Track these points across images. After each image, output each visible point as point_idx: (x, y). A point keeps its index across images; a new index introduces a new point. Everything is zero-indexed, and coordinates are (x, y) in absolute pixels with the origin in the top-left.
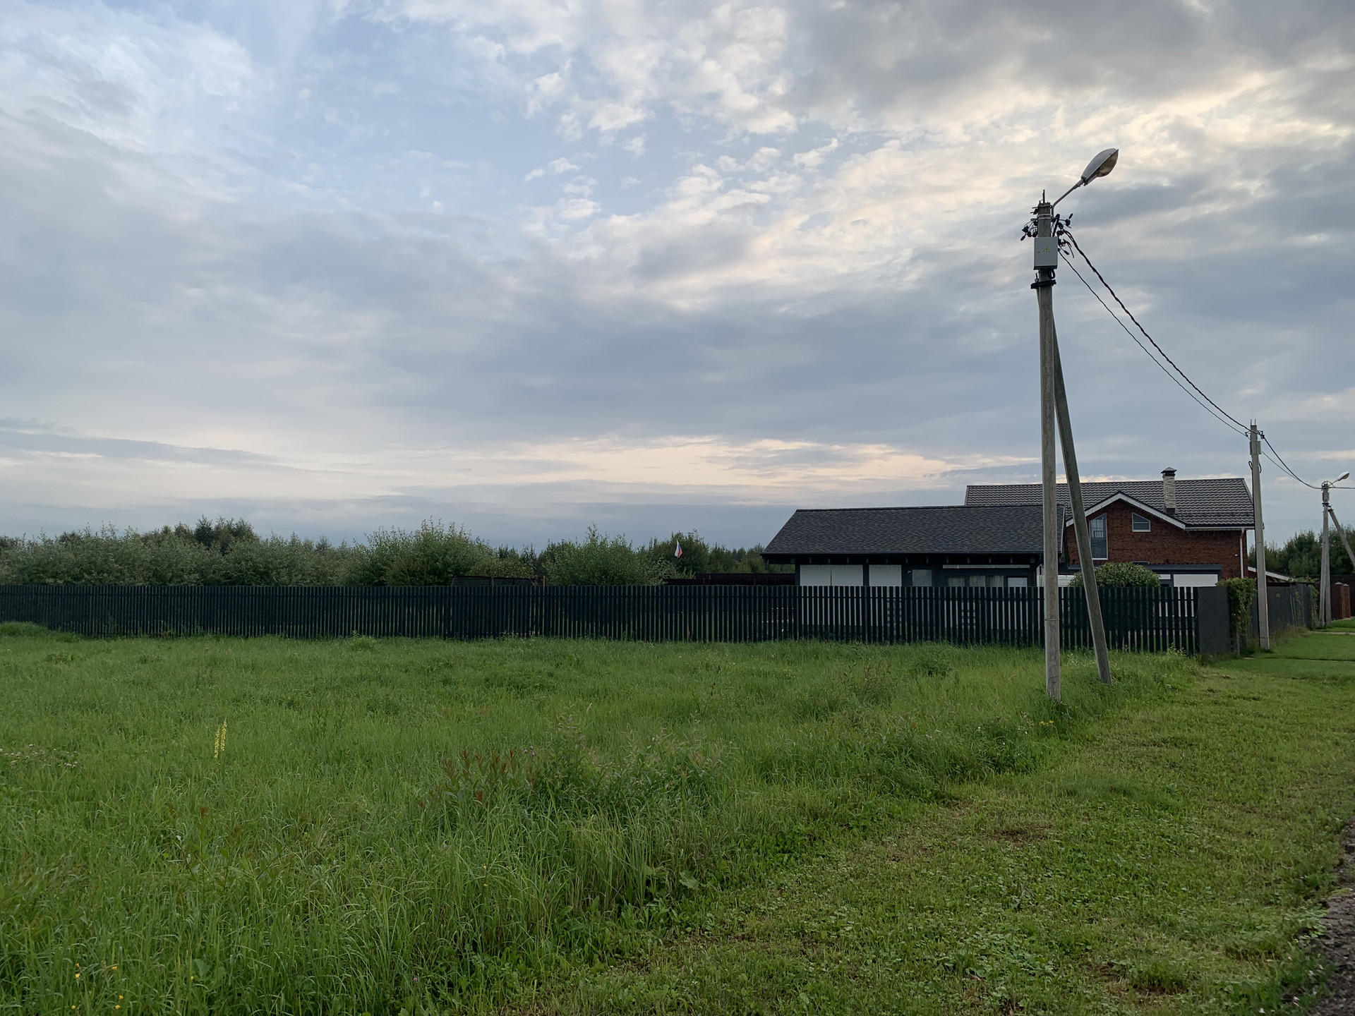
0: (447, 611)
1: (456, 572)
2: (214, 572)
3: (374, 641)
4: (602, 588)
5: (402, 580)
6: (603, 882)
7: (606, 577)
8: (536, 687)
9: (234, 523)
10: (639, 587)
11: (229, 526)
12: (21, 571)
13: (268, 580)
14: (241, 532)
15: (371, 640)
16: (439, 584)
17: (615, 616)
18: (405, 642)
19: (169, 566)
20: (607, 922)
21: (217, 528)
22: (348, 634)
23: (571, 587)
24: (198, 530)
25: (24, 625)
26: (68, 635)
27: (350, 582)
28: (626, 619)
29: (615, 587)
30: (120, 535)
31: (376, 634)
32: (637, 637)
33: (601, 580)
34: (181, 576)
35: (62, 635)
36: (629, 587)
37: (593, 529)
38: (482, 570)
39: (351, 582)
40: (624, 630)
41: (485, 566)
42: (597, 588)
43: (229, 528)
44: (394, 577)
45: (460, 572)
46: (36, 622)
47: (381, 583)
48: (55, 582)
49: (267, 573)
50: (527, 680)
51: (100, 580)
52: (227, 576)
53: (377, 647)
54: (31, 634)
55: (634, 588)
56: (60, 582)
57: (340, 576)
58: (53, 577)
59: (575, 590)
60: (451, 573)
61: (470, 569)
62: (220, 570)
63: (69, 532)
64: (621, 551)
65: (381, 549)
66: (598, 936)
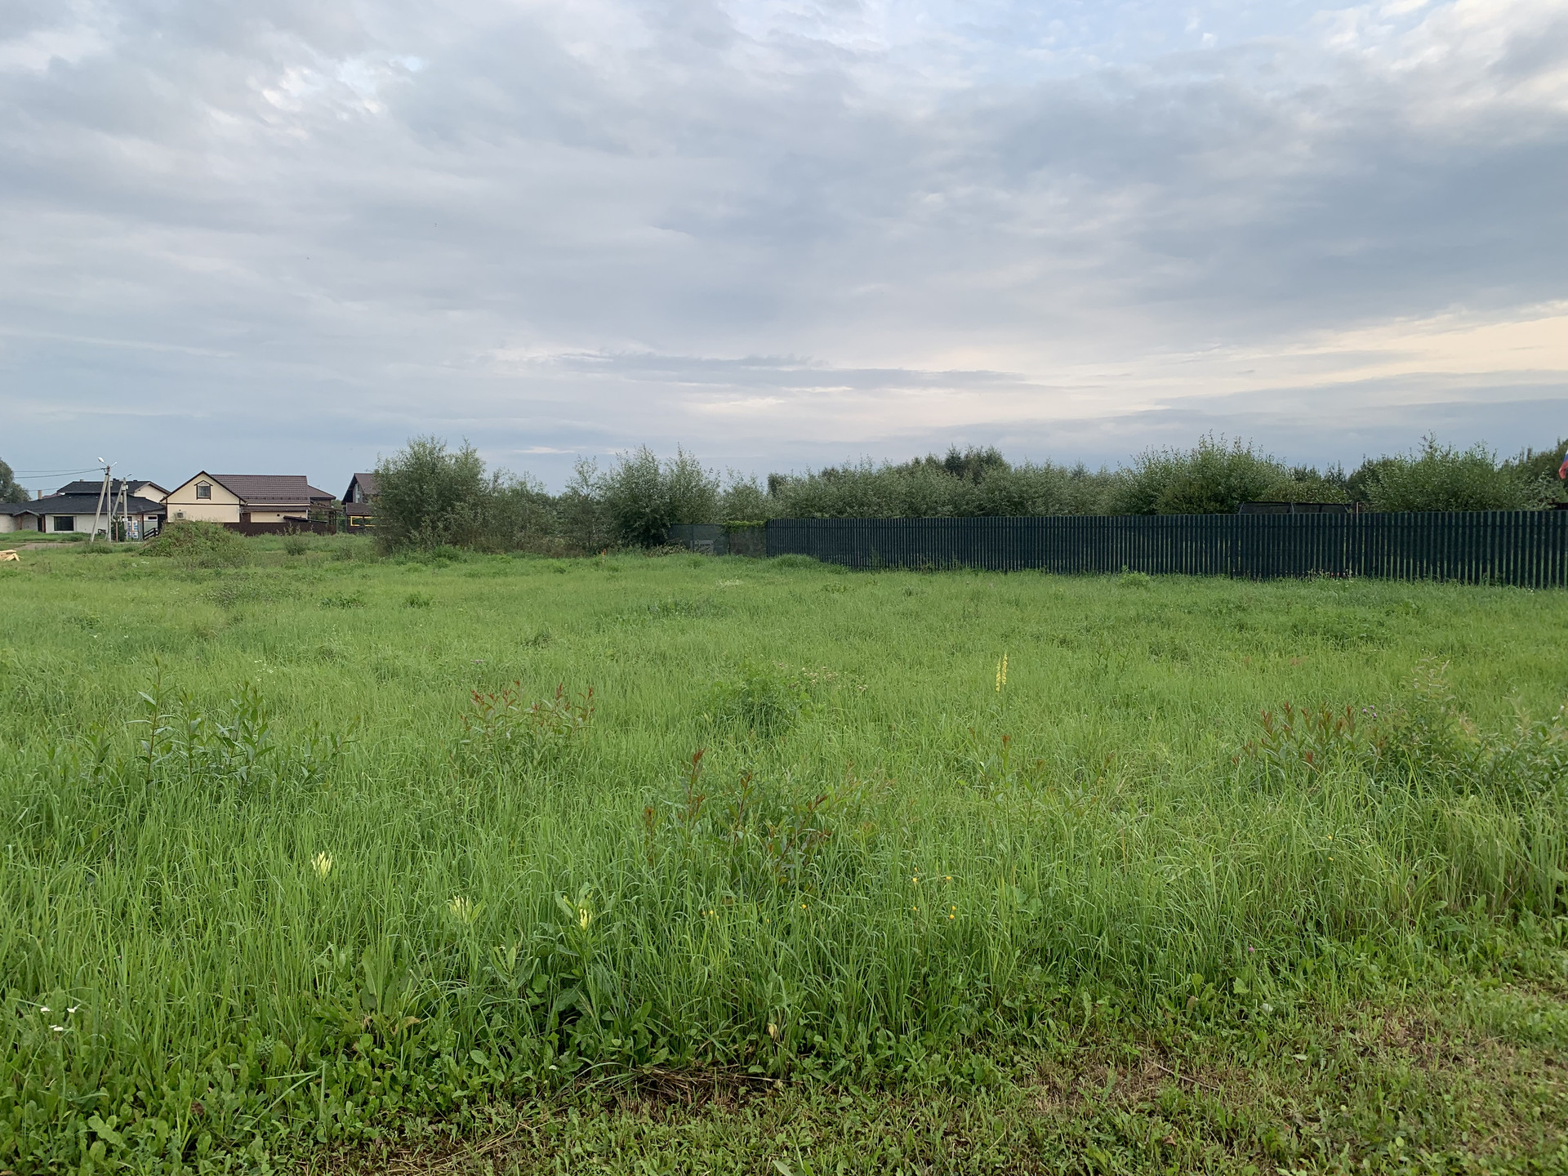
0: (1234, 543)
1: (1243, 498)
2: (967, 504)
3: (1148, 578)
4: (1450, 515)
5: (1177, 509)
6: (1492, 878)
7: (1456, 501)
8: (1362, 638)
9: (984, 450)
10: (1510, 514)
11: (979, 455)
12: (794, 505)
13: (1024, 511)
14: (992, 460)
15: (1144, 577)
16: (1221, 512)
17: (1470, 553)
18: (1184, 580)
19: (924, 498)
20: (1498, 929)
21: (967, 457)
22: (1116, 569)
23: (1403, 514)
24: (948, 460)
25: (800, 557)
26: (838, 567)
27: (1114, 510)
28: (1489, 556)
29: (1471, 514)
30: (877, 467)
31: (1148, 570)
32: (1505, 581)
33: (1448, 504)
34: (935, 509)
35: (833, 567)
36: (1494, 514)
37: (1429, 438)
38: (1277, 495)
39: (1116, 511)
40: (1484, 570)
41: (1280, 490)
42: (1443, 514)
43: (979, 457)
44: (1167, 504)
45: (1248, 497)
46: (808, 554)
47: (1152, 512)
48: (822, 516)
49: (1021, 503)
50: (1349, 629)
51: (861, 513)
52: (981, 508)
53: (1151, 585)
54: (807, 566)
55: (1502, 514)
56: (827, 516)
57: (1102, 505)
58: (820, 511)
59: (1409, 518)
60: (1237, 499)
61: (1261, 494)
62: (974, 501)
63: (829, 468)
64: (1478, 466)
65: (1150, 473)
66: (1488, 945)
